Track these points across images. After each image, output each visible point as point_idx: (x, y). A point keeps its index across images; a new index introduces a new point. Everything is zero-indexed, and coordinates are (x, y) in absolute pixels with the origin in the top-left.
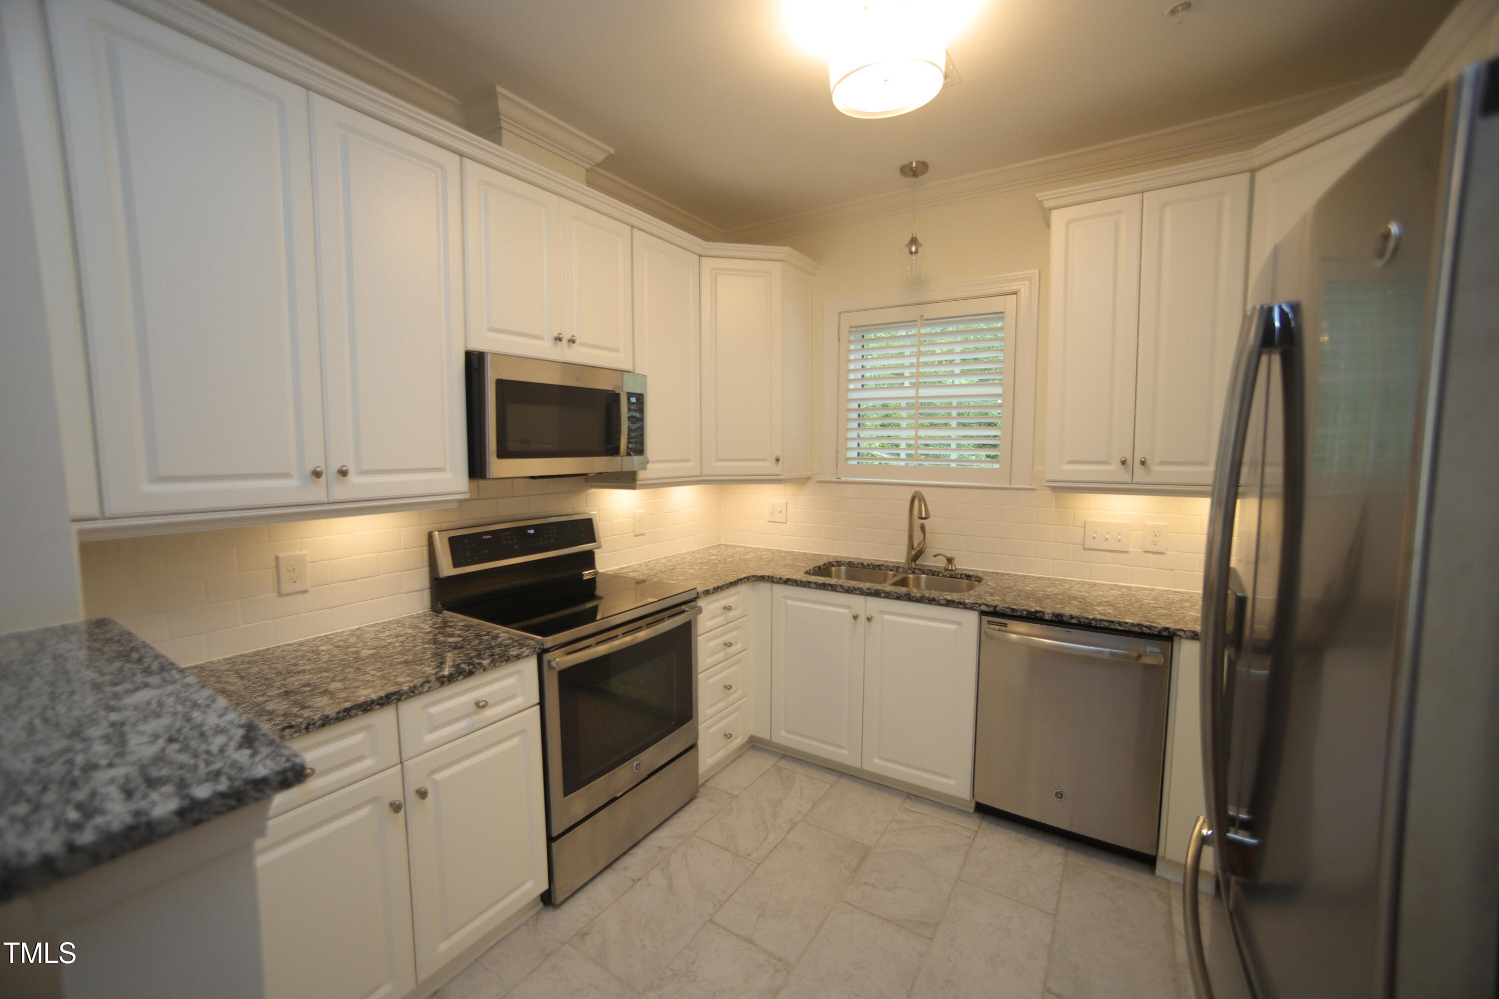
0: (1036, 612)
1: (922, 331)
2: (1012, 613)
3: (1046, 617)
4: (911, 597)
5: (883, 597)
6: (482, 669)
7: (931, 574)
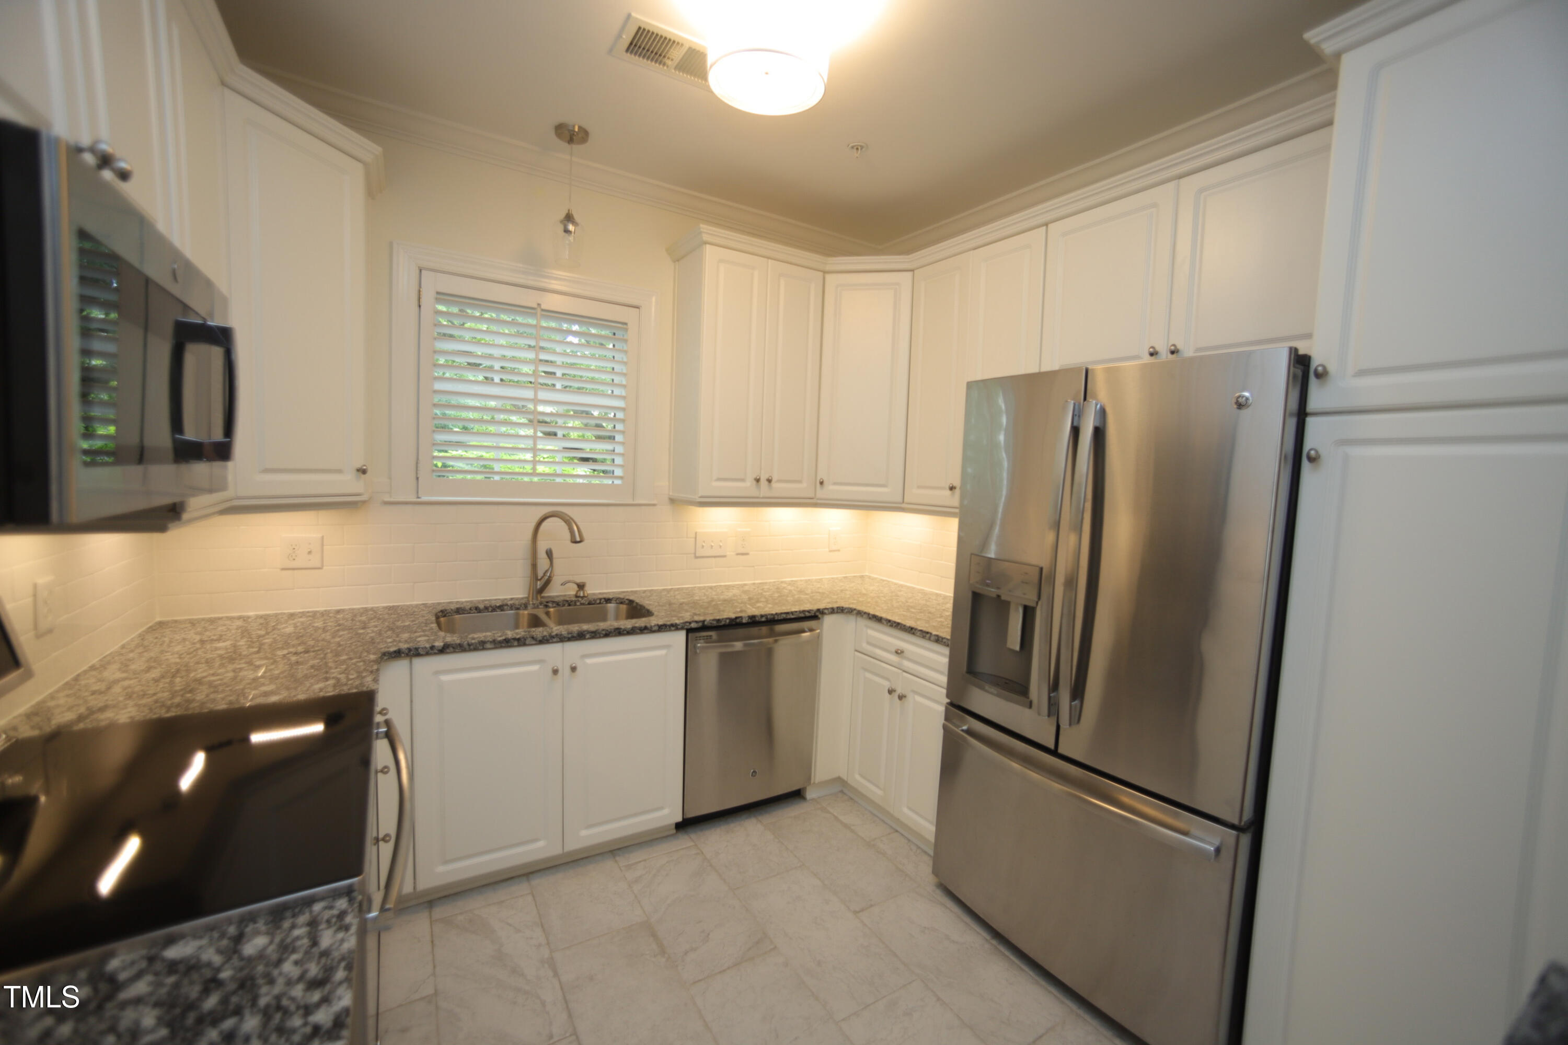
0: (736, 618)
1: (544, 324)
2: (718, 624)
3: (744, 621)
4: (622, 630)
5: (589, 639)
7: (566, 605)
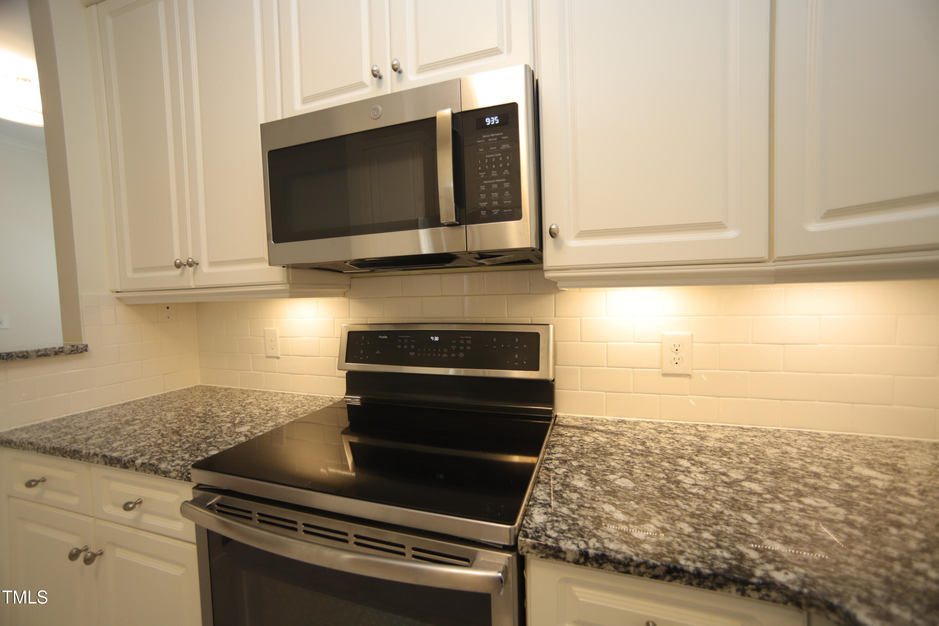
6: (134, 468)
